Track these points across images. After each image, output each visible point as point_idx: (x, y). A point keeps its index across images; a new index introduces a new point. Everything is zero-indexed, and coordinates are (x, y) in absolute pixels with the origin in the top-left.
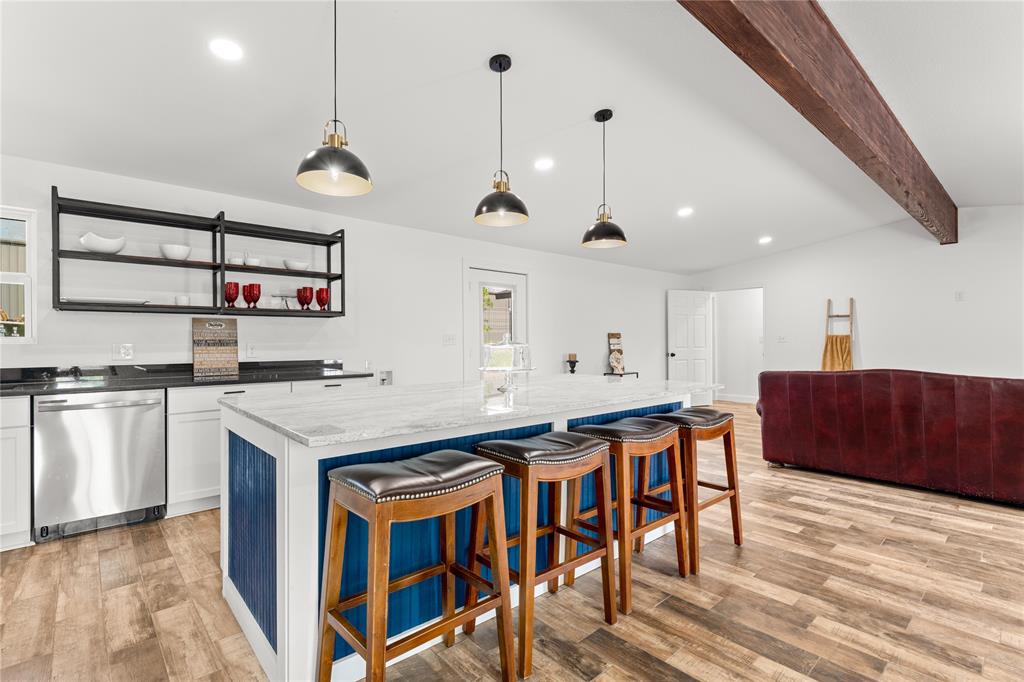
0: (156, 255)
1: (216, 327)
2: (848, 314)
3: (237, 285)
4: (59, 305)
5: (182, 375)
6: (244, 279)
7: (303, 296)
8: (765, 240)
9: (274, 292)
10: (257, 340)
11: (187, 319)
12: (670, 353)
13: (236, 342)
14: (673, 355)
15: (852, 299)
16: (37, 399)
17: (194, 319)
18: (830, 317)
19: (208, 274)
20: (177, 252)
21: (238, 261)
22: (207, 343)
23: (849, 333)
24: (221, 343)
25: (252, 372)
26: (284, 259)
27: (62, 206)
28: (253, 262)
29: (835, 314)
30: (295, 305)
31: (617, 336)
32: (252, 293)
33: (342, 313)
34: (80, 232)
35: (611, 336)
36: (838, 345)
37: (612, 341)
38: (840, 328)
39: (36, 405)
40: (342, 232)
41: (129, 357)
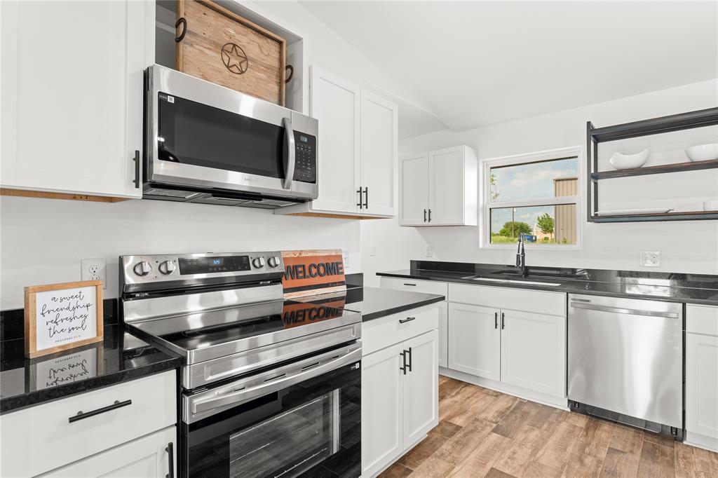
16: (571, 296)
27: (598, 136)
39: (570, 301)
41: (655, 265)
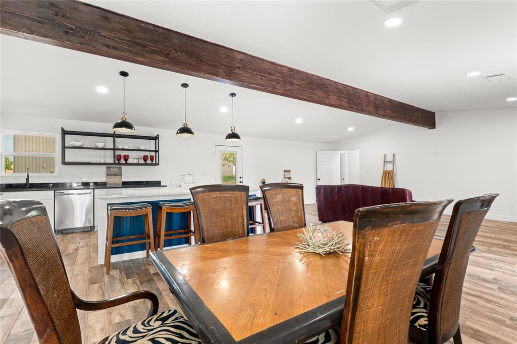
0: (94, 147)
1: (114, 169)
2: (392, 160)
3: (120, 155)
4: (64, 163)
5: (103, 185)
6: (123, 153)
7: (145, 158)
8: (351, 129)
9: (134, 157)
10: (129, 174)
11: (105, 167)
12: (318, 179)
13: (121, 175)
14: (319, 180)
15: (394, 154)
16: (56, 191)
17: (107, 167)
18: (385, 162)
19: (112, 152)
20: (100, 145)
21: (121, 147)
22: (111, 175)
23: (392, 169)
24: (116, 175)
25: (126, 185)
26: (138, 145)
28: (126, 147)
29: (387, 161)
30: (142, 161)
31: (289, 171)
32: (126, 158)
33: (158, 164)
34: (70, 140)
35: (285, 171)
36: (388, 175)
37: (286, 173)
38: (389, 167)
39: (56, 193)
40: (158, 135)
